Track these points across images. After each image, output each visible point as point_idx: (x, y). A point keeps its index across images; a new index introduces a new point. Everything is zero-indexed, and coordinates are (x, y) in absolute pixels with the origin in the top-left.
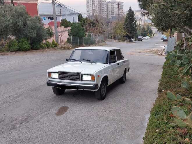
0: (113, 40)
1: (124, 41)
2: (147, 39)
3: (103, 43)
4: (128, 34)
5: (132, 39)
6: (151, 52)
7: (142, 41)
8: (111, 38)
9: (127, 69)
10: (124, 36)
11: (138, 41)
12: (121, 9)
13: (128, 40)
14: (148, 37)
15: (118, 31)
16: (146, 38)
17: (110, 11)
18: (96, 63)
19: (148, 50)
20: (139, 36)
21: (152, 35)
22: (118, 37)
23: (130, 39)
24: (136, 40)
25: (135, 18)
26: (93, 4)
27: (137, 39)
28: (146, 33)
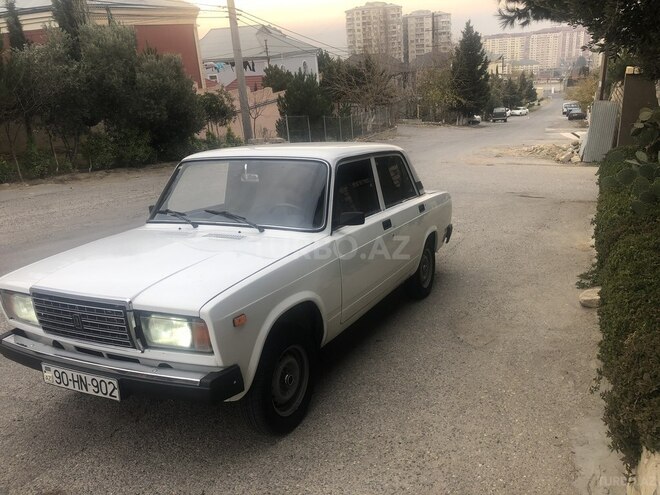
0: (419, 121)
1: (451, 122)
2: (521, 115)
3: (388, 132)
4: (464, 102)
5: (478, 117)
6: (533, 152)
7: (505, 121)
8: (414, 117)
9: (440, 235)
10: (452, 109)
11: (494, 121)
12: (444, 33)
13: (465, 121)
14: (522, 110)
15: (434, 94)
16: (517, 112)
17: (412, 42)
18: (261, 229)
19: (526, 149)
20: (496, 107)
21: (536, 103)
22: (434, 111)
23: (472, 116)
24: (487, 120)
25: (483, 54)
26: (364, 24)
27: (491, 116)
28: (517, 97)
